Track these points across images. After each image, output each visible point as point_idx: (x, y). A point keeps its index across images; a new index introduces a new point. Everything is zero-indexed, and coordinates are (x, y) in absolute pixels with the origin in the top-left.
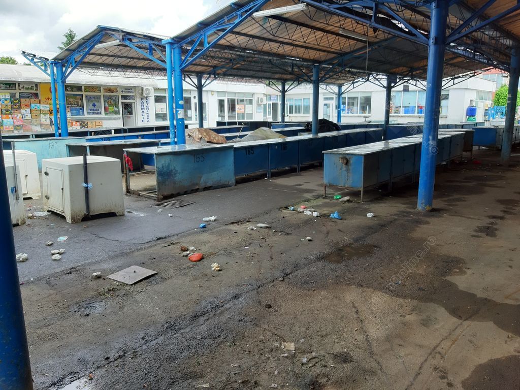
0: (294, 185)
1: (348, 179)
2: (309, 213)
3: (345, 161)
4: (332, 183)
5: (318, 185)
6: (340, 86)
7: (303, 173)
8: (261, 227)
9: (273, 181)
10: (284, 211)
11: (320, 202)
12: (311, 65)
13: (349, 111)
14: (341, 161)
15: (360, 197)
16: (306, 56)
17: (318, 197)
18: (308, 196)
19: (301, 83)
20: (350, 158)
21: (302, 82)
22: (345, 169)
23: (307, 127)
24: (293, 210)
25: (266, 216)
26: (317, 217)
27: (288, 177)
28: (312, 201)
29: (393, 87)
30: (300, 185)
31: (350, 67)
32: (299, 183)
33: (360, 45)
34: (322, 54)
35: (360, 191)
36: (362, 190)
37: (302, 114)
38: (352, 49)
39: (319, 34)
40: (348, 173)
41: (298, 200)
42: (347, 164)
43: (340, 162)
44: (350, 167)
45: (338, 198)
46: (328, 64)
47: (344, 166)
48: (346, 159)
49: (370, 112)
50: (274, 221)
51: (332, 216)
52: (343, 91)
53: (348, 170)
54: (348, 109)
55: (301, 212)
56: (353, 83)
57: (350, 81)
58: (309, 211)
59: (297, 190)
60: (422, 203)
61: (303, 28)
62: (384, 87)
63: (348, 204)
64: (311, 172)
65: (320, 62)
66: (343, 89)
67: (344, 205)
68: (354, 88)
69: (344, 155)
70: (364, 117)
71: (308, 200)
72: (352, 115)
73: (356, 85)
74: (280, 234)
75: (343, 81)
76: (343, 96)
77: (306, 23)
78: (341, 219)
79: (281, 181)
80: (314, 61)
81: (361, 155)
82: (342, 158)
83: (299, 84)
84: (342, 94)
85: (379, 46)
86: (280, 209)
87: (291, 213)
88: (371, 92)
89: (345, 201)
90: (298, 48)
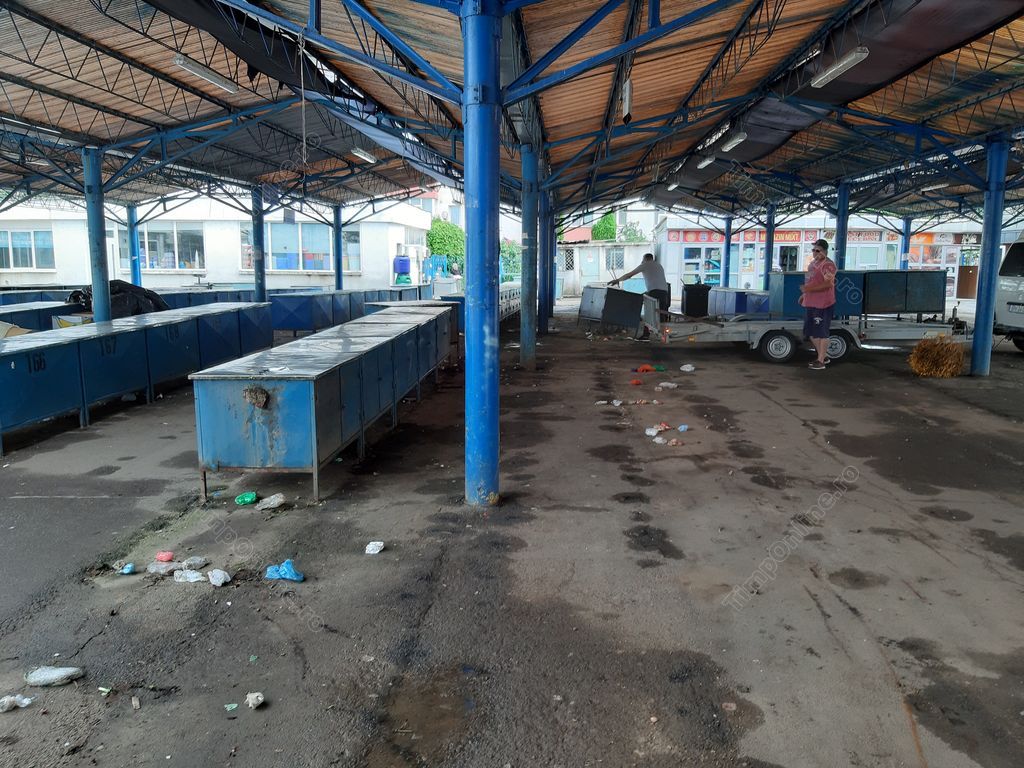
0: (90, 474)
1: (272, 447)
2: (193, 577)
3: (262, 399)
4: (224, 461)
5: (165, 464)
6: (131, 207)
7: (100, 429)
8: (47, 686)
9: (17, 465)
10: (102, 582)
11: (203, 520)
12: (75, 148)
13: (155, 263)
14: (248, 400)
15: (312, 491)
16: (69, 123)
17: (185, 504)
18: (153, 505)
19: (35, 195)
20: (274, 390)
21: (39, 191)
22: (262, 418)
23: (78, 302)
24: (133, 573)
25: (45, 621)
26: (225, 584)
27: (60, 447)
28: (175, 524)
29: (267, 211)
30: (110, 470)
31: (176, 162)
32: (101, 463)
33: (208, 107)
34: (111, 119)
35: (311, 474)
36: (315, 471)
37: (34, 269)
38: (192, 116)
39: (111, 64)
40: (271, 431)
41: (130, 529)
42: (266, 406)
43: (244, 401)
44: (278, 414)
45: (248, 500)
46: (124, 149)
47: (258, 411)
48: (264, 394)
49: (202, 265)
50: (83, 639)
51: (271, 573)
52: (139, 218)
53: (270, 423)
54: (151, 259)
55: (163, 577)
56: (163, 201)
57: (157, 194)
58: (190, 567)
59: (109, 487)
60: (479, 489)
61: (68, 42)
62: (247, 211)
63: (284, 518)
64: (124, 424)
65: (103, 143)
66: (140, 212)
67: (276, 523)
68: (166, 211)
69: (257, 382)
70: (195, 275)
71: (161, 524)
72: (163, 271)
73: (169, 205)
74: (135, 702)
75: (140, 196)
76: (140, 228)
77: (75, 27)
78: (305, 580)
79: (41, 463)
80: (86, 138)
81: (307, 379)
82: (251, 391)
83: (30, 196)
84: (138, 223)
85: (248, 117)
86: (85, 573)
87: (132, 588)
88: (202, 222)
89: (275, 510)
90: (46, 97)
